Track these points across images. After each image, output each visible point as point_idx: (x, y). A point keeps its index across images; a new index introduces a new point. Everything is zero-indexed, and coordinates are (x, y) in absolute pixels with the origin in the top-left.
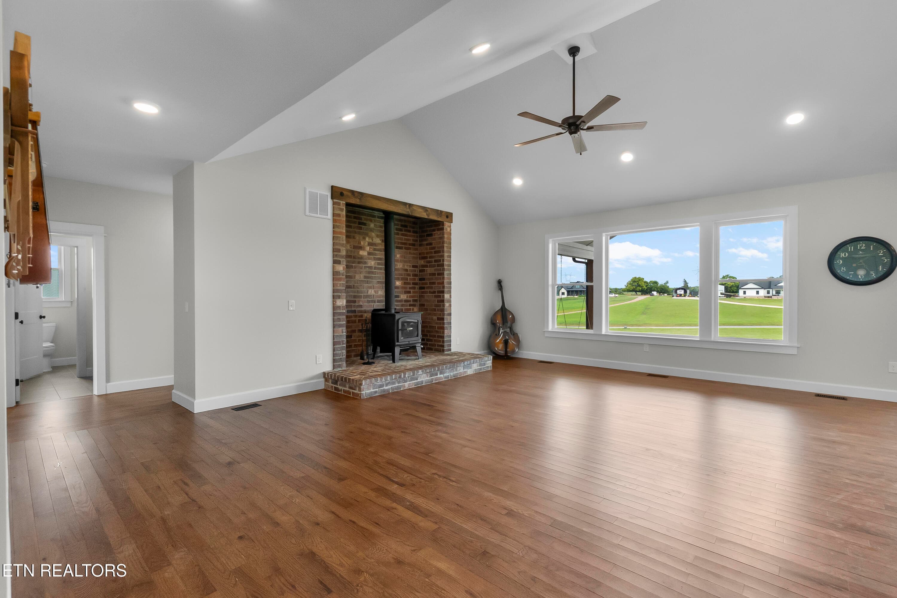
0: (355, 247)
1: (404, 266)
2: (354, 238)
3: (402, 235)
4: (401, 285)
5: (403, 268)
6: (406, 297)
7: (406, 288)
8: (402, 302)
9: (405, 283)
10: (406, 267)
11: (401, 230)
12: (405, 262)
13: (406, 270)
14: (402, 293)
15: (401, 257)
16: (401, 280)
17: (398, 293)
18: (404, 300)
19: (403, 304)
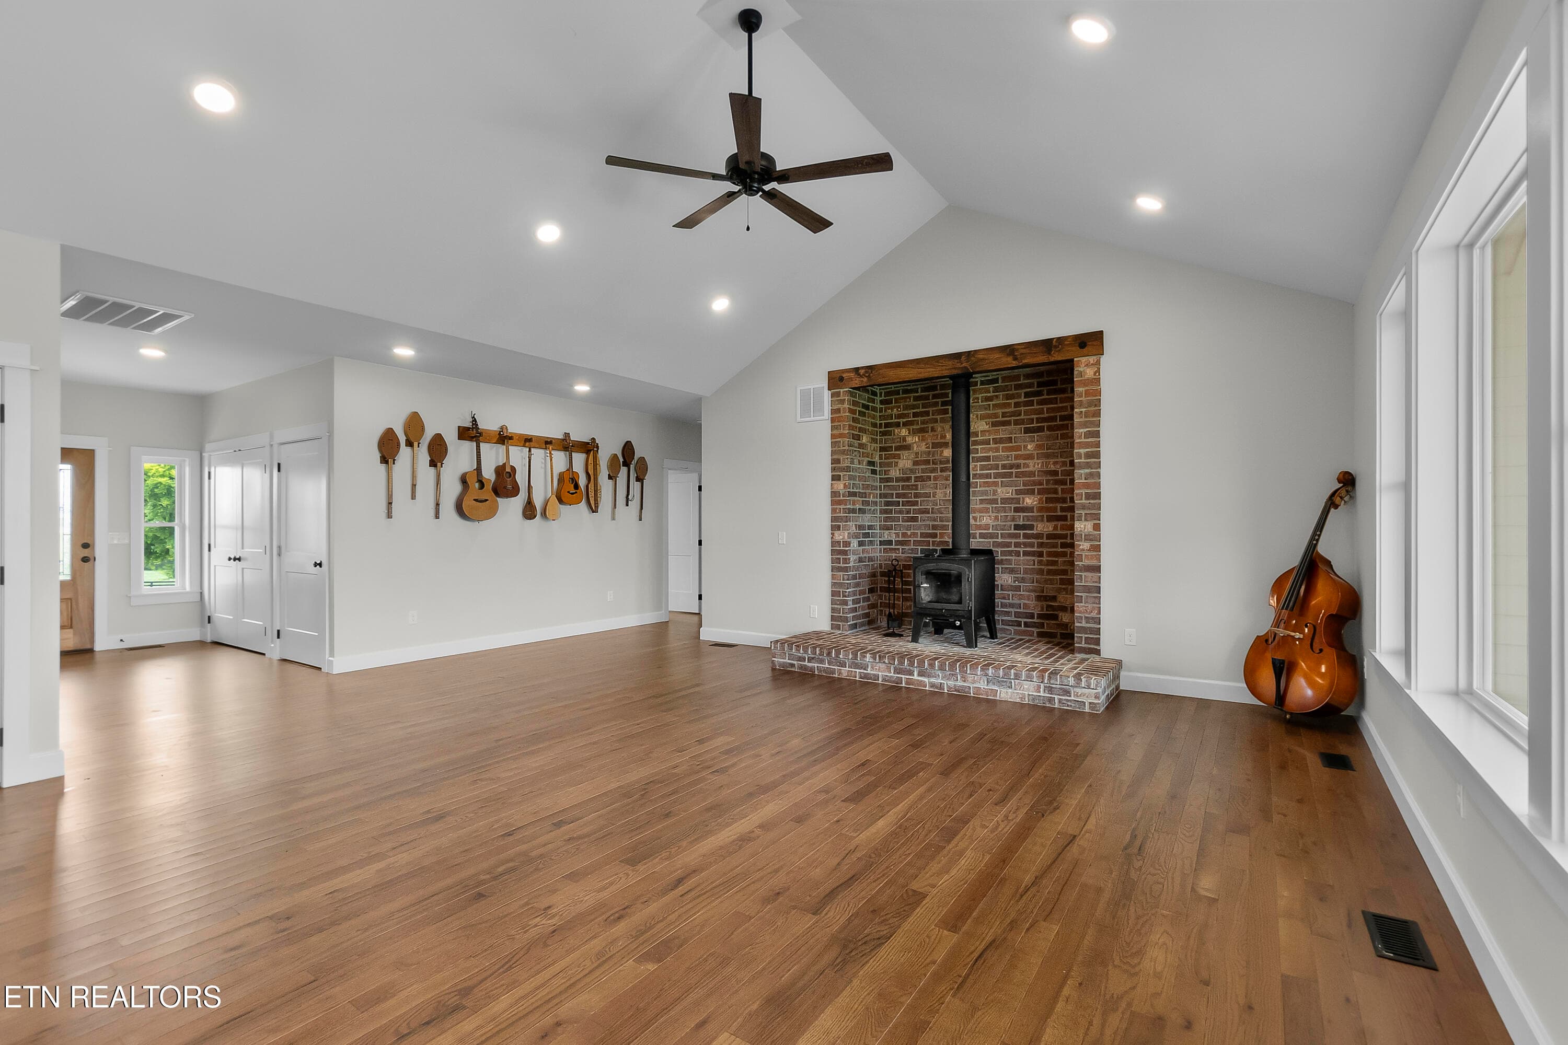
0: (935, 445)
1: (1047, 464)
2: (933, 429)
3: (1041, 403)
4: (1039, 503)
5: (1045, 469)
6: (1051, 529)
7: (1048, 510)
8: (1042, 538)
9: (1048, 500)
10: (1052, 467)
11: (1039, 393)
12: (1047, 456)
13: (1055, 473)
14: (1042, 521)
15: (1038, 447)
16: (1039, 493)
17: (1028, 520)
18: (1047, 534)
19: (1043, 543)
